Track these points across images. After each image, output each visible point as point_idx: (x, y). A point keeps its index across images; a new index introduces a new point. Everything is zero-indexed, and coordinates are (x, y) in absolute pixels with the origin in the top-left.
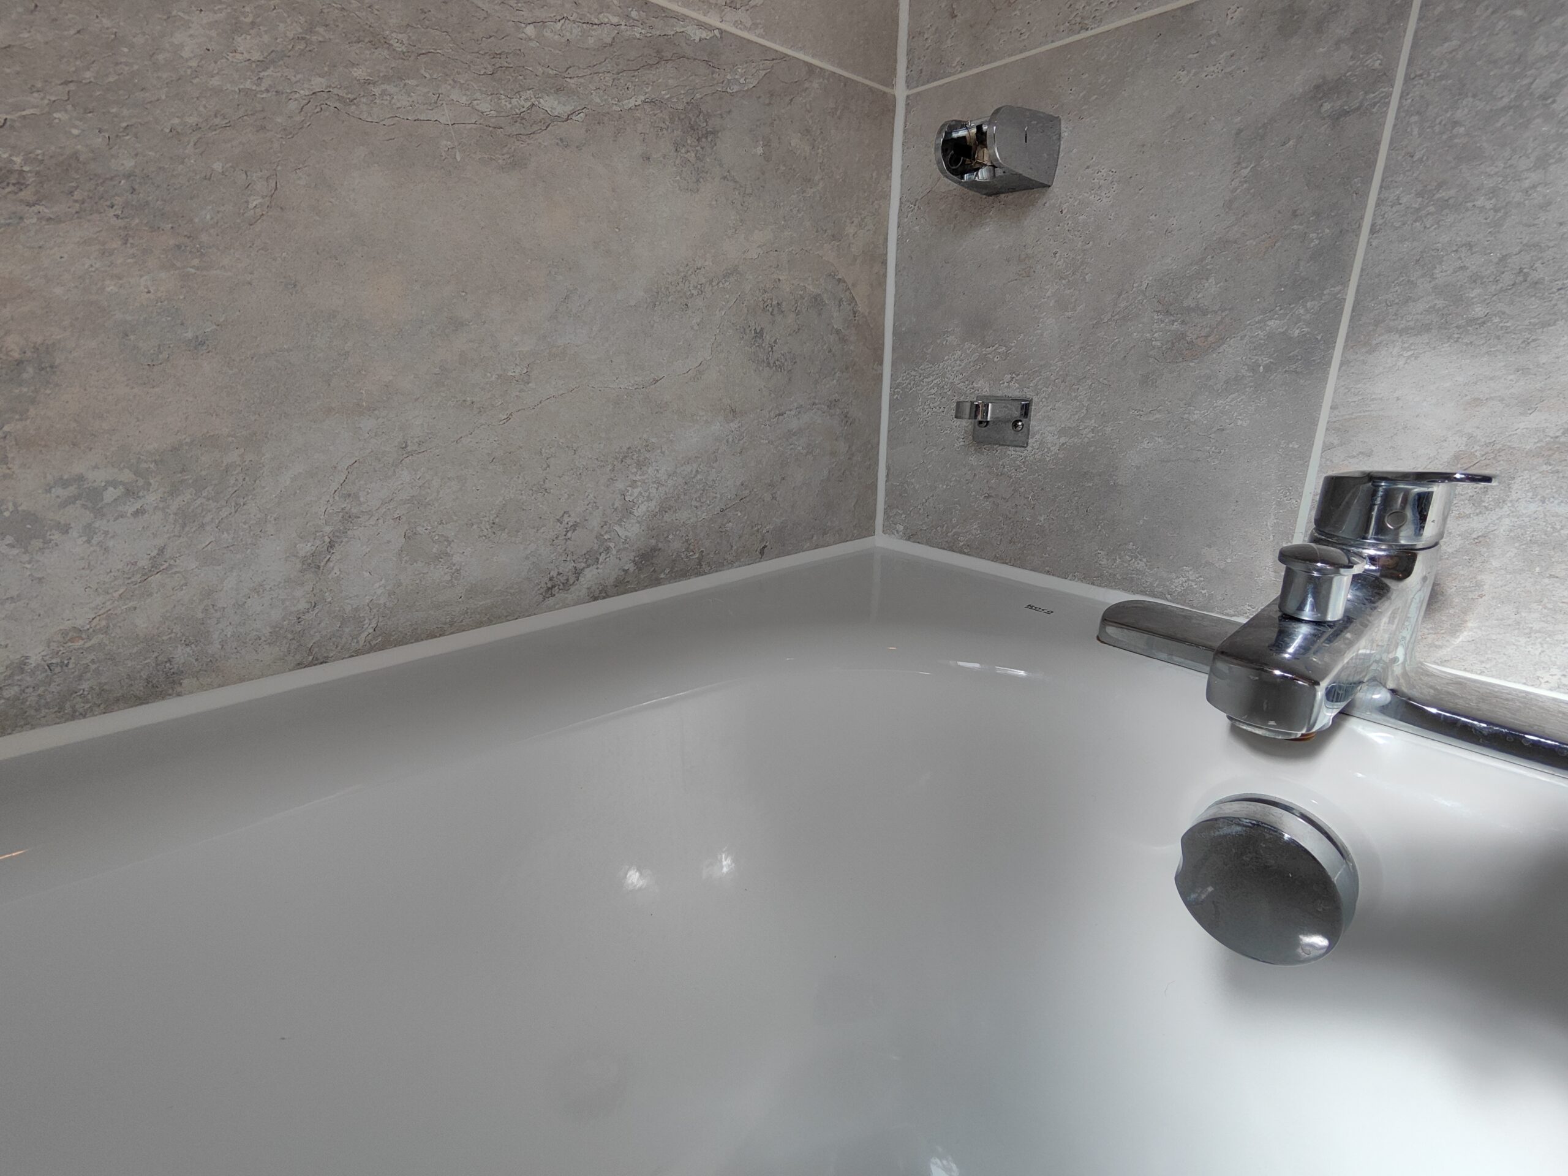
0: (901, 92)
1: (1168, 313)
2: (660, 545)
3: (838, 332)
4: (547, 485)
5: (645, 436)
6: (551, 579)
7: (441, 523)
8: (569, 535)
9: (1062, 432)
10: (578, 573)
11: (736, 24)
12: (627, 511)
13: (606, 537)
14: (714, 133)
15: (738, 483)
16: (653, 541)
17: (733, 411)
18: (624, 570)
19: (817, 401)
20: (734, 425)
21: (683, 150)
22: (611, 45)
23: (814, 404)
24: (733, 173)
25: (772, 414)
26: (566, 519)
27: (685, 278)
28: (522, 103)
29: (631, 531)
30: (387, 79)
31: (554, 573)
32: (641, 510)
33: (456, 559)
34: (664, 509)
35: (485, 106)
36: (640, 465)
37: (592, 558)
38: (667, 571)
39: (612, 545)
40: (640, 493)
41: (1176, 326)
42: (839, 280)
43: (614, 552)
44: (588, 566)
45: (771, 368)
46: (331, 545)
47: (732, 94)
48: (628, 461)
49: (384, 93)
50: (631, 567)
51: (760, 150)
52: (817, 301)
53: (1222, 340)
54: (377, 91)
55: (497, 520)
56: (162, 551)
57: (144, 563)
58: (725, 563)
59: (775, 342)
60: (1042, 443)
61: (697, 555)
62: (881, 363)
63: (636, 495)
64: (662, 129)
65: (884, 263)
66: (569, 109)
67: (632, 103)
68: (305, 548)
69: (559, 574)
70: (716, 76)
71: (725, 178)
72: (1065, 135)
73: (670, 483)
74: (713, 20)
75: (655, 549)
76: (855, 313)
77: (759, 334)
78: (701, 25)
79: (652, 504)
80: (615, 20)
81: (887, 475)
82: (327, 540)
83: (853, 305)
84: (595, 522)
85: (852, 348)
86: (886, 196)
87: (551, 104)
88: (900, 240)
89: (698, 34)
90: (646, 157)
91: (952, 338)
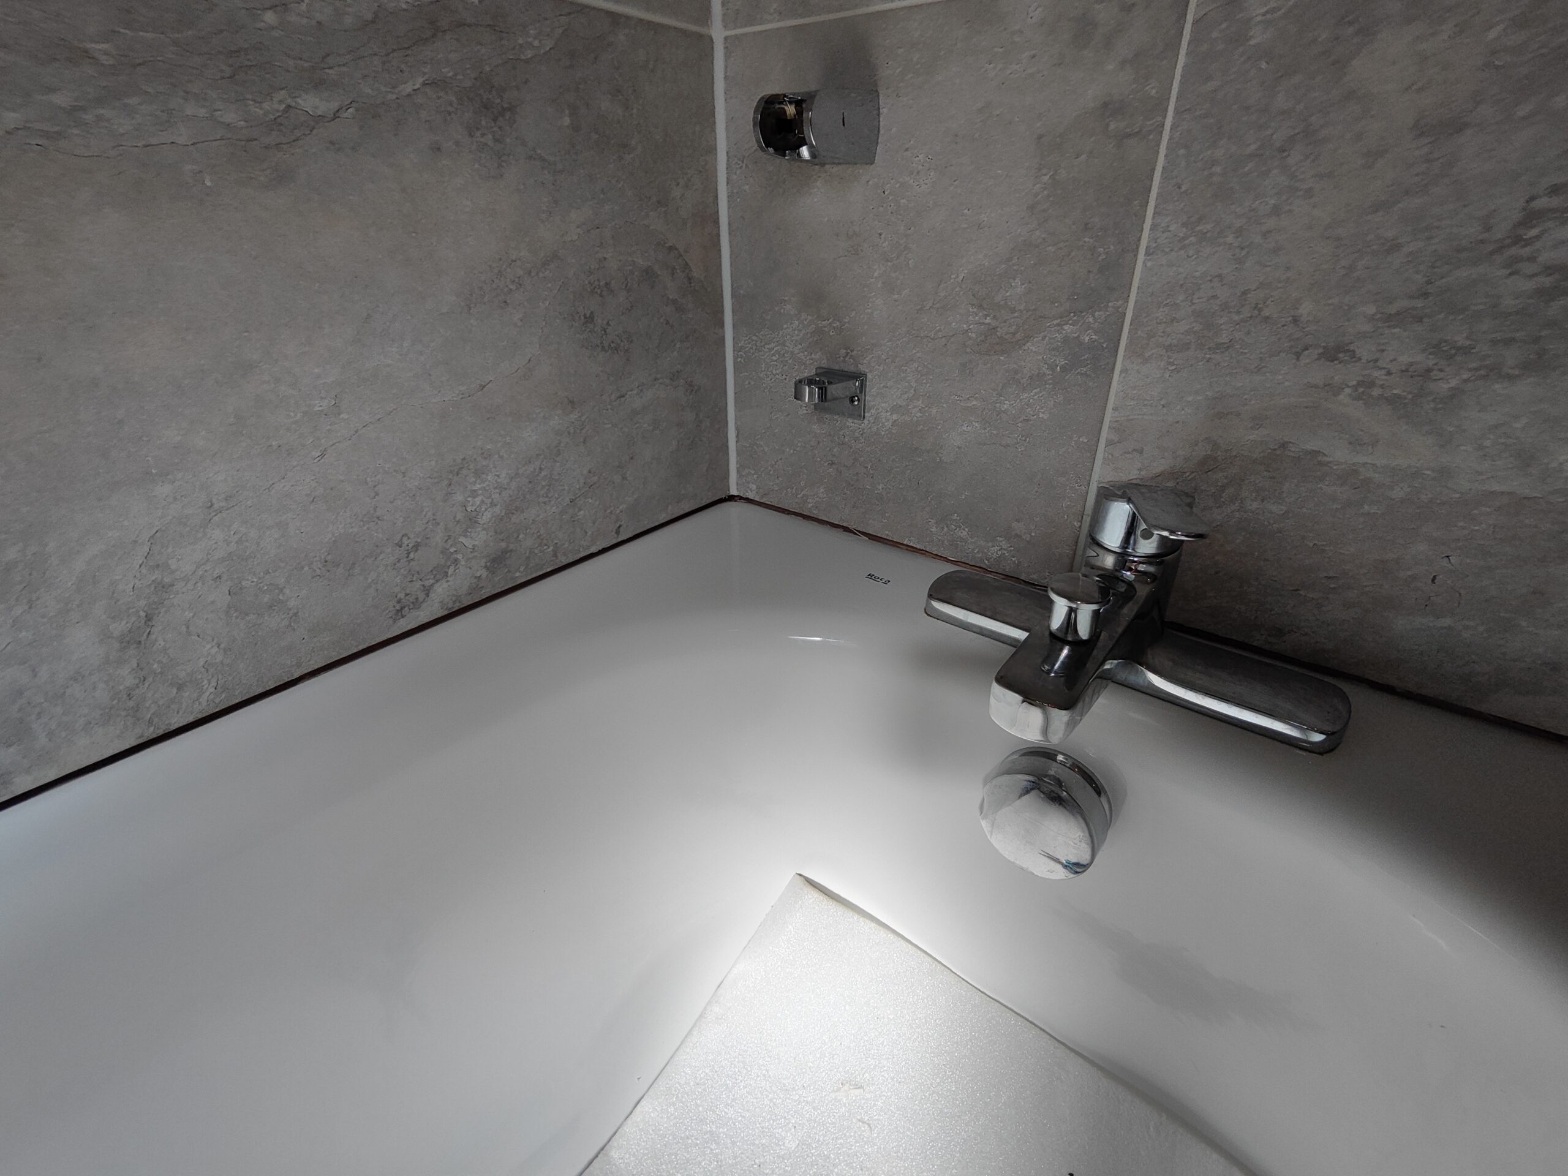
0: (718, 32)
1: (980, 307)
2: (511, 546)
3: (674, 302)
4: (378, 513)
5: (479, 444)
6: (399, 602)
7: (267, 572)
8: (412, 556)
9: (895, 409)
10: (427, 591)
12: (472, 520)
13: (452, 550)
14: (512, 109)
15: (585, 472)
16: (503, 545)
17: (572, 402)
18: (476, 577)
19: (659, 376)
20: (573, 416)
21: (478, 134)
22: (373, 22)
23: (656, 379)
24: (539, 151)
25: (613, 397)
26: (405, 541)
27: (500, 273)
28: (276, 106)
29: (479, 539)
30: (99, 102)
31: (401, 595)
32: (486, 517)
33: (292, 603)
34: (510, 512)
35: (230, 116)
36: (479, 473)
37: (440, 573)
38: (522, 569)
39: (459, 556)
40: (482, 502)
41: (988, 320)
42: (671, 248)
43: (463, 563)
44: (437, 581)
45: (606, 351)
46: (149, 618)
47: (527, 61)
48: (464, 472)
50: (484, 573)
51: (567, 121)
52: (648, 274)
53: (1028, 338)
55: (329, 558)
58: (581, 550)
59: (608, 324)
60: (877, 419)
61: (551, 548)
62: (722, 324)
63: (478, 503)
64: (450, 113)
65: (716, 222)
66: (334, 105)
67: (408, 88)
68: (119, 628)
69: (407, 595)
70: (504, 42)
71: (530, 158)
72: (884, 111)
73: (514, 485)
75: (505, 552)
76: (689, 279)
77: (590, 319)
79: (497, 509)
81: (737, 436)
82: (143, 614)
83: (687, 271)
84: (438, 538)
85: (690, 316)
86: (712, 150)
87: (311, 103)
88: (730, 197)
90: (437, 149)
91: (788, 307)
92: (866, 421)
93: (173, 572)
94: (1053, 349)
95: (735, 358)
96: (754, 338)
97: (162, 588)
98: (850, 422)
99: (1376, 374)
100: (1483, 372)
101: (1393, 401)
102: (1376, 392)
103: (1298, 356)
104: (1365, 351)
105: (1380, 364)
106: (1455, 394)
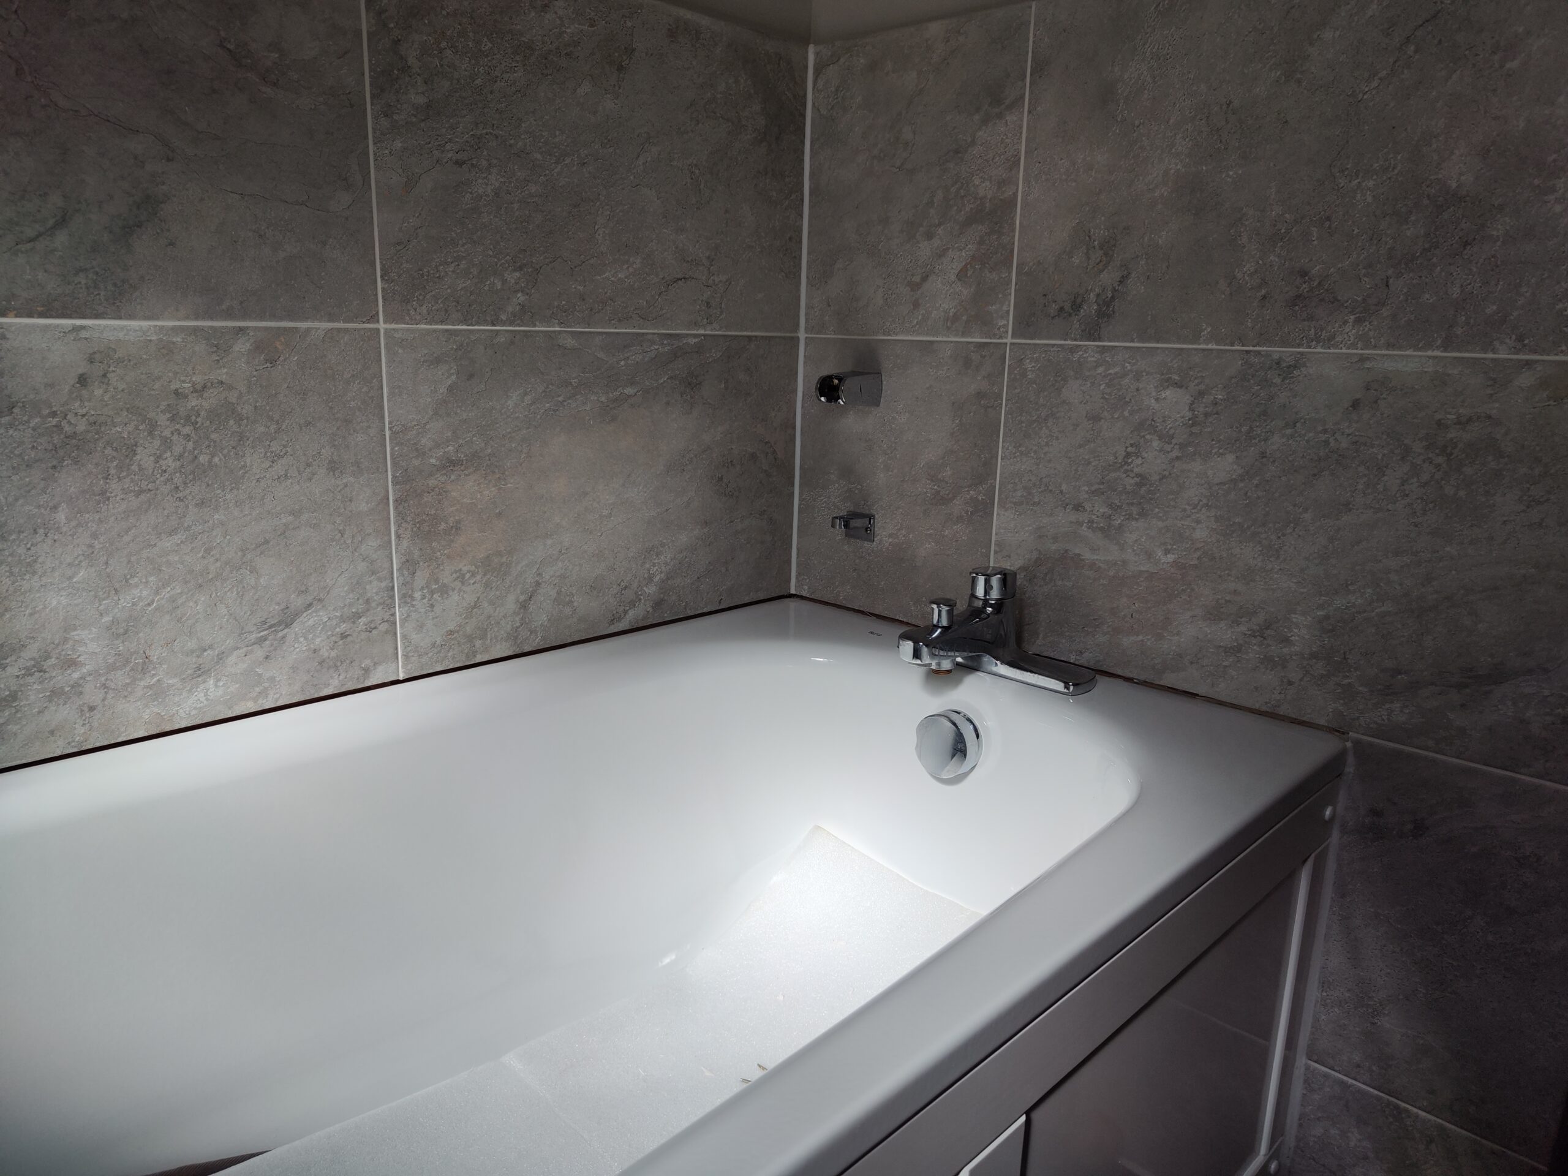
0: (802, 335)
1: (932, 480)
2: (666, 598)
3: (766, 471)
4: (615, 567)
5: (661, 539)
6: (613, 615)
7: (571, 586)
8: (623, 592)
9: (890, 536)
10: (626, 612)
11: (712, 330)
12: (650, 579)
13: (640, 593)
14: (700, 384)
15: (707, 562)
16: (662, 597)
17: (706, 523)
18: (647, 611)
19: (753, 512)
20: (706, 530)
21: (685, 395)
22: (655, 358)
23: (751, 514)
24: (708, 400)
25: (727, 522)
26: (622, 584)
27: (683, 456)
28: (617, 393)
29: (650, 590)
30: (570, 398)
31: (615, 612)
32: (657, 579)
33: (575, 604)
34: (668, 579)
35: (603, 399)
36: (658, 554)
37: (632, 604)
38: (668, 613)
39: (642, 597)
40: (657, 570)
41: (936, 487)
42: (766, 443)
43: (643, 601)
44: (630, 609)
45: (727, 497)
46: (531, 598)
47: (709, 363)
48: (652, 552)
49: (568, 403)
50: (650, 609)
51: (723, 386)
52: (753, 456)
53: (954, 497)
54: (565, 403)
55: (593, 585)
56: (478, 598)
57: (472, 604)
58: (699, 608)
59: (729, 482)
60: (881, 541)
61: (684, 604)
62: (793, 485)
63: (655, 570)
64: (675, 388)
65: (794, 428)
66: (635, 391)
67: (662, 381)
68: (522, 598)
69: (617, 612)
70: (701, 357)
71: (704, 404)
72: (884, 383)
73: (672, 563)
74: (702, 332)
75: (662, 600)
76: (775, 459)
77: (721, 479)
78: (695, 336)
79: (663, 575)
80: (656, 347)
81: (798, 554)
82: (529, 594)
83: (775, 454)
84: (635, 585)
85: (774, 479)
86: (795, 391)
87: (629, 391)
88: (803, 416)
89: (692, 341)
90: (668, 403)
91: (832, 476)
92: (875, 543)
93: (543, 578)
94: (967, 503)
95: (800, 505)
96: (812, 493)
97: (538, 584)
98: (866, 544)
99: (1094, 517)
100: (1127, 517)
101: (1102, 529)
102: (1095, 525)
103: (1065, 508)
104: (1088, 506)
105: (1094, 512)
106: (1121, 526)
